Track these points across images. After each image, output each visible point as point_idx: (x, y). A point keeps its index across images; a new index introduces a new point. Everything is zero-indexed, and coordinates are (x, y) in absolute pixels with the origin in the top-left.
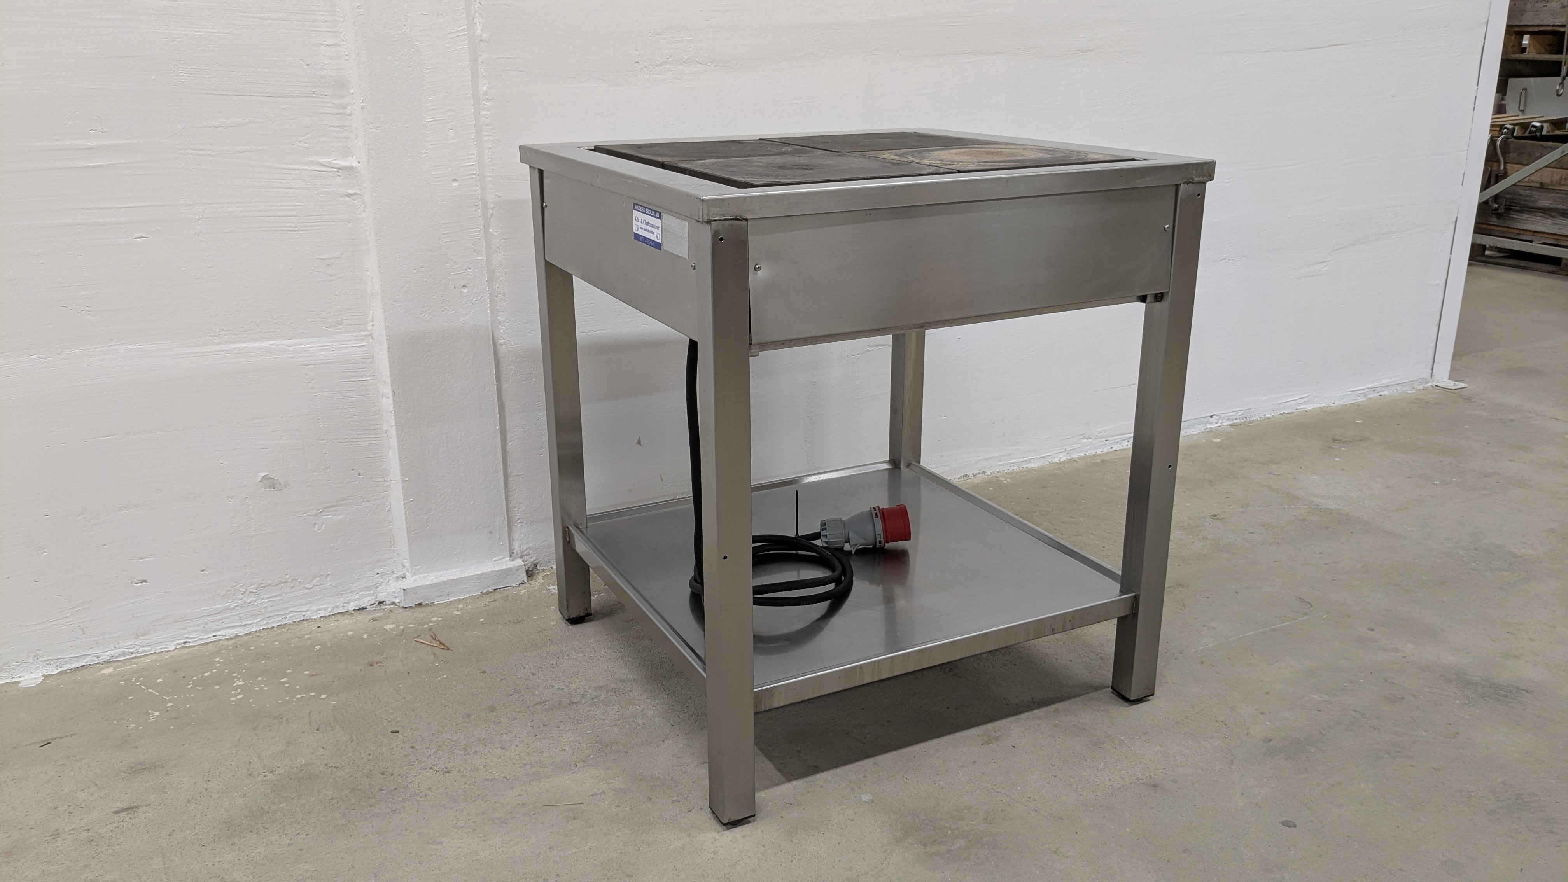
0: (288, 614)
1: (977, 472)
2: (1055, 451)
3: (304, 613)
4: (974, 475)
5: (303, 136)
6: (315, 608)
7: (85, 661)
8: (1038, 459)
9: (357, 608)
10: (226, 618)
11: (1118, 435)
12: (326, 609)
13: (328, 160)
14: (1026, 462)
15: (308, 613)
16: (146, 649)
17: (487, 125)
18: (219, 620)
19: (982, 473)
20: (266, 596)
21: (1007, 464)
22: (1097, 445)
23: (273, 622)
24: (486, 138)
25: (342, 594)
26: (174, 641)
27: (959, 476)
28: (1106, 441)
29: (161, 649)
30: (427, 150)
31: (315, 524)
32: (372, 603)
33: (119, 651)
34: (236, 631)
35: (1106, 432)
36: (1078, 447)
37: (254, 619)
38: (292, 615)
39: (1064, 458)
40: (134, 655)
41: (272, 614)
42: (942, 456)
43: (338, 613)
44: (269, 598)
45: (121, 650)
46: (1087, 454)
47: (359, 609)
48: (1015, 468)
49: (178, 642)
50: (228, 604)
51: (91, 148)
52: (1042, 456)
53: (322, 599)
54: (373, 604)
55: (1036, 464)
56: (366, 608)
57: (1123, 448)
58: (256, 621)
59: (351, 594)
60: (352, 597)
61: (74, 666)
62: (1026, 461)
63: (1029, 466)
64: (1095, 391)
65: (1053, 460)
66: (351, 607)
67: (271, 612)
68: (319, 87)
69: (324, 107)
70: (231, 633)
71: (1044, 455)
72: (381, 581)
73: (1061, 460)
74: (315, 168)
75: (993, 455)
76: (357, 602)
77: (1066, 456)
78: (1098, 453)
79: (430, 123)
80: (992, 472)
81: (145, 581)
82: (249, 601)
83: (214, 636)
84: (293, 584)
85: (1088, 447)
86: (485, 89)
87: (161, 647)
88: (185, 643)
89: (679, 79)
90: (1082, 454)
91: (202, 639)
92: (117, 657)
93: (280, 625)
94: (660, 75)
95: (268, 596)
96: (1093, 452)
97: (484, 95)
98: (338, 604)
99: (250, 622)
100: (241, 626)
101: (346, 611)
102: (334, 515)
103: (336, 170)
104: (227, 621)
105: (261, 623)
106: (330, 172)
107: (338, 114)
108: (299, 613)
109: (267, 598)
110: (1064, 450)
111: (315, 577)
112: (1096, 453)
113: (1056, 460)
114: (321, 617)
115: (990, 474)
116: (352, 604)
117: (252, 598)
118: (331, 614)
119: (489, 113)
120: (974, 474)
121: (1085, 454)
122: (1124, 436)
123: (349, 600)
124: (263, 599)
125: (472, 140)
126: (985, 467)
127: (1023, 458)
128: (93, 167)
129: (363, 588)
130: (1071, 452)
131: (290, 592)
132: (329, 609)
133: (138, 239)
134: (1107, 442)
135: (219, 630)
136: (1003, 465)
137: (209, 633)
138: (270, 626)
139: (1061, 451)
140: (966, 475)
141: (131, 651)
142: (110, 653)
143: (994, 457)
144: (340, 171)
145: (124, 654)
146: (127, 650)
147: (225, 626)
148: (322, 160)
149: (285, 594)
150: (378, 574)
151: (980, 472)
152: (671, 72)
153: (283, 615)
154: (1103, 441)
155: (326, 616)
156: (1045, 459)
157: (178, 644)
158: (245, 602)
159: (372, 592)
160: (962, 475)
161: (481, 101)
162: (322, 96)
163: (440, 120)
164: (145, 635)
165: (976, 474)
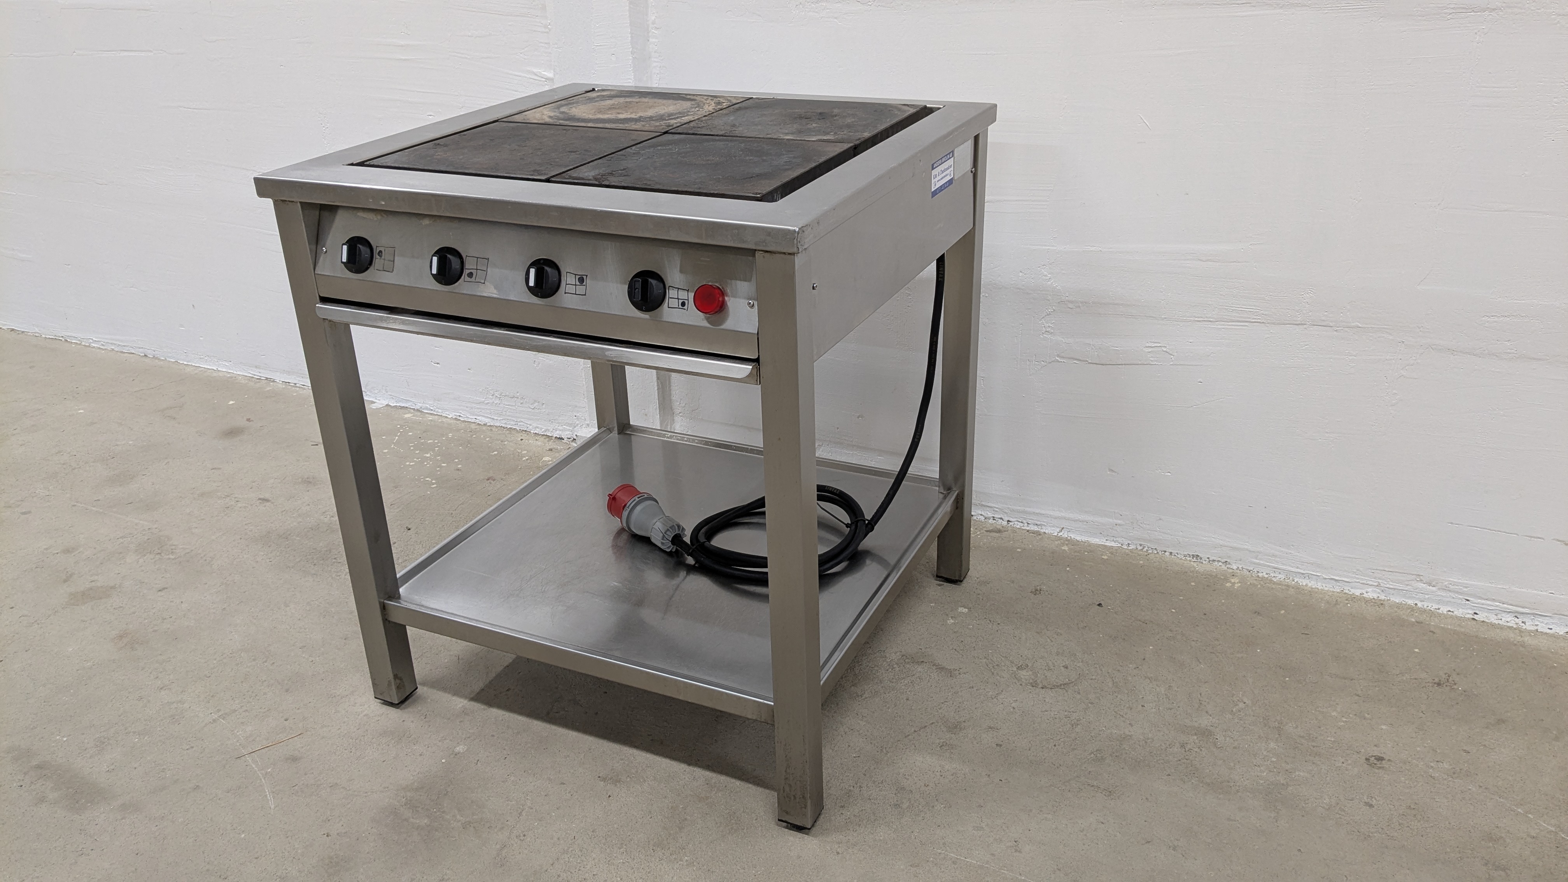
0: (520, 422)
1: (1215, 558)
2: (1358, 579)
3: (528, 426)
4: (1209, 561)
5: (523, 49)
6: (535, 425)
7: (409, 404)
8: (1325, 579)
9: (558, 437)
10: (483, 409)
11: (1494, 600)
12: (542, 428)
13: (539, 71)
14: (1302, 576)
15: (531, 427)
16: (440, 411)
17: (655, 52)
18: (478, 408)
19: (1223, 563)
20: (506, 403)
21: (1269, 566)
22: (1448, 599)
23: (509, 424)
24: (655, 64)
25: (552, 422)
26: (455, 412)
27: (1186, 553)
28: (1468, 600)
29: (446, 414)
30: (595, 71)
31: (535, 361)
32: (569, 437)
33: (425, 405)
34: (486, 420)
35: (1466, 587)
36: (1406, 589)
37: (499, 417)
38: (521, 424)
39: (1371, 593)
40: (432, 412)
41: (509, 418)
42: (1160, 519)
43: (546, 435)
44: (508, 405)
45: (427, 405)
46: (1420, 605)
47: (559, 438)
48: (1280, 576)
49: (456, 414)
50: (484, 399)
51: (402, 46)
52: (1332, 577)
53: (540, 420)
54: (570, 439)
55: (1319, 584)
56: (563, 439)
57: (1497, 622)
58: (499, 419)
59: (558, 425)
60: (558, 426)
61: (403, 405)
62: (1303, 574)
63: (1303, 582)
64: (1452, 523)
65: (1351, 589)
66: (556, 434)
67: (509, 416)
68: (532, 8)
69: (536, 25)
70: (482, 420)
71: (1337, 578)
72: (578, 422)
73: (1365, 595)
74: (531, 77)
75: (1246, 547)
76: (561, 432)
77: (1379, 593)
78: (1440, 611)
79: (598, 47)
80: (1240, 567)
81: (438, 364)
82: (495, 402)
83: (476, 419)
84: (522, 401)
85: (1427, 596)
86: (653, 18)
87: (447, 413)
88: (460, 416)
89: (836, 18)
90: (1410, 602)
91: (468, 418)
92: (423, 409)
93: (511, 428)
94: (817, 12)
95: (508, 404)
96: (1433, 606)
97: (653, 23)
98: (549, 428)
99: (496, 418)
100: (490, 418)
101: (551, 435)
102: (547, 359)
103: (544, 80)
104: (483, 411)
105: (502, 422)
106: (540, 81)
107: (545, 32)
108: (526, 425)
109: (507, 405)
110: (1376, 584)
111: (535, 401)
112: (1439, 609)
113: (1357, 592)
114: (536, 433)
115: (1235, 567)
116: (558, 432)
117: (497, 401)
118: (542, 434)
119: (657, 40)
120: (1210, 559)
121: (1416, 604)
122: (1505, 605)
123: (556, 428)
124: (504, 405)
125: (629, 66)
126: (1229, 557)
127: (1297, 568)
128: (405, 60)
129: (566, 423)
130: (1392, 591)
131: (521, 407)
132: (543, 430)
133: (430, 117)
134: (1467, 602)
135: (479, 416)
136: (1259, 564)
137: (473, 415)
138: (505, 426)
139: (1371, 583)
140: (1197, 555)
141: (432, 408)
142: (420, 405)
143: (1247, 550)
144: (547, 81)
145: (427, 408)
146: (429, 407)
147: (482, 414)
148: (535, 70)
149: (518, 406)
150: (576, 416)
151: (1220, 559)
152: (828, 10)
153: (516, 421)
154: (1460, 599)
155: (538, 434)
156: (1338, 584)
157: (455, 415)
158: (493, 402)
159: (571, 429)
160: (1191, 554)
161: (650, 29)
162: (534, 17)
163: (605, 45)
164: (439, 401)
165: (1214, 561)
